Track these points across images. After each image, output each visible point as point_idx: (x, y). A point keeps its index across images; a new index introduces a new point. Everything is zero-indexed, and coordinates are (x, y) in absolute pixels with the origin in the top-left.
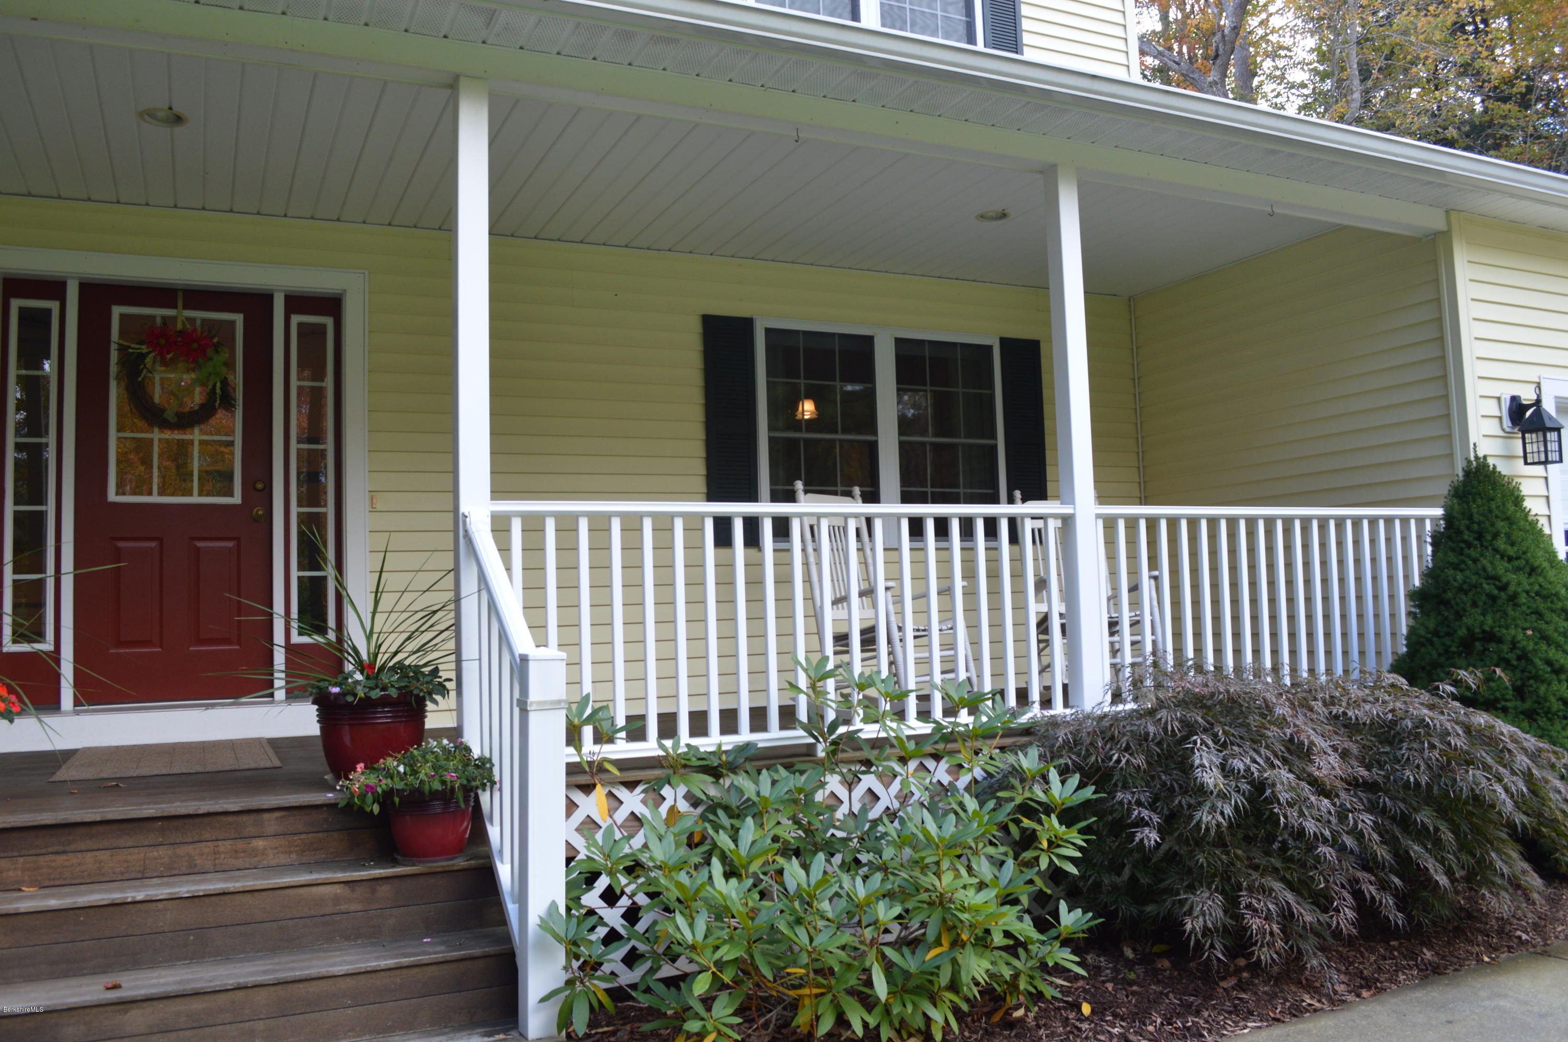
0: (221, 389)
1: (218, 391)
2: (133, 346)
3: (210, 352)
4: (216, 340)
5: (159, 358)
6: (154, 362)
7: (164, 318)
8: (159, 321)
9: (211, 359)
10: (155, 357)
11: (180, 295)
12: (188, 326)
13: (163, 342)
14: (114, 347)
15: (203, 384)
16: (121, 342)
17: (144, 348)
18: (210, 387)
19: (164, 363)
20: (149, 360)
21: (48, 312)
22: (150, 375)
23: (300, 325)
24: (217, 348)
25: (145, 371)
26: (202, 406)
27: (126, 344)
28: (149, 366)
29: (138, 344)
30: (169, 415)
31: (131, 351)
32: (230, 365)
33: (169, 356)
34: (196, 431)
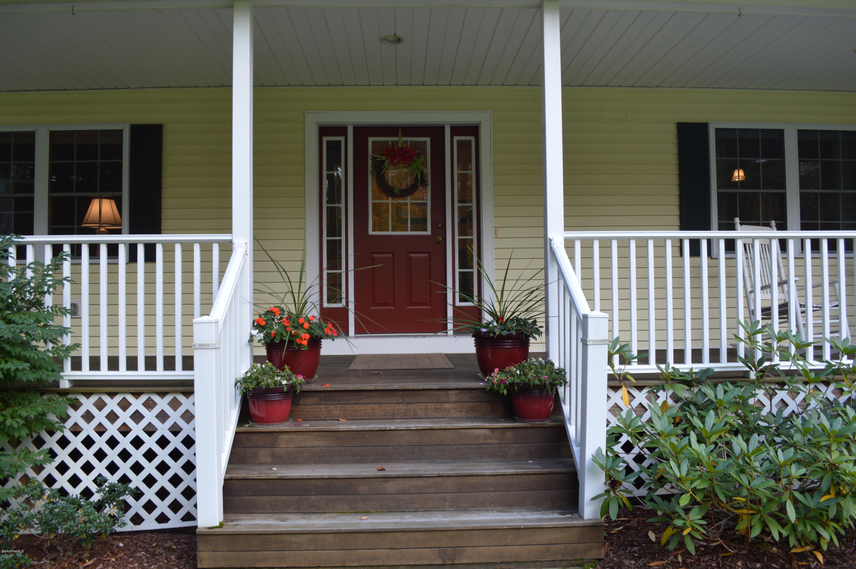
0: (421, 176)
1: (419, 177)
2: (379, 157)
3: (415, 158)
4: (417, 152)
5: (391, 162)
6: (389, 164)
7: (393, 142)
8: (390, 143)
9: (415, 162)
10: (389, 162)
11: (400, 130)
12: (404, 145)
13: (392, 154)
14: (370, 157)
15: (412, 175)
16: (373, 155)
17: (384, 158)
18: (415, 175)
19: (393, 165)
20: (386, 163)
21: (340, 142)
22: (387, 171)
23: (458, 141)
24: (418, 156)
25: (384, 169)
26: (412, 185)
27: (375, 156)
28: (386, 166)
29: (381, 155)
30: (396, 191)
31: (378, 159)
32: (424, 164)
33: (395, 161)
34: (409, 198)
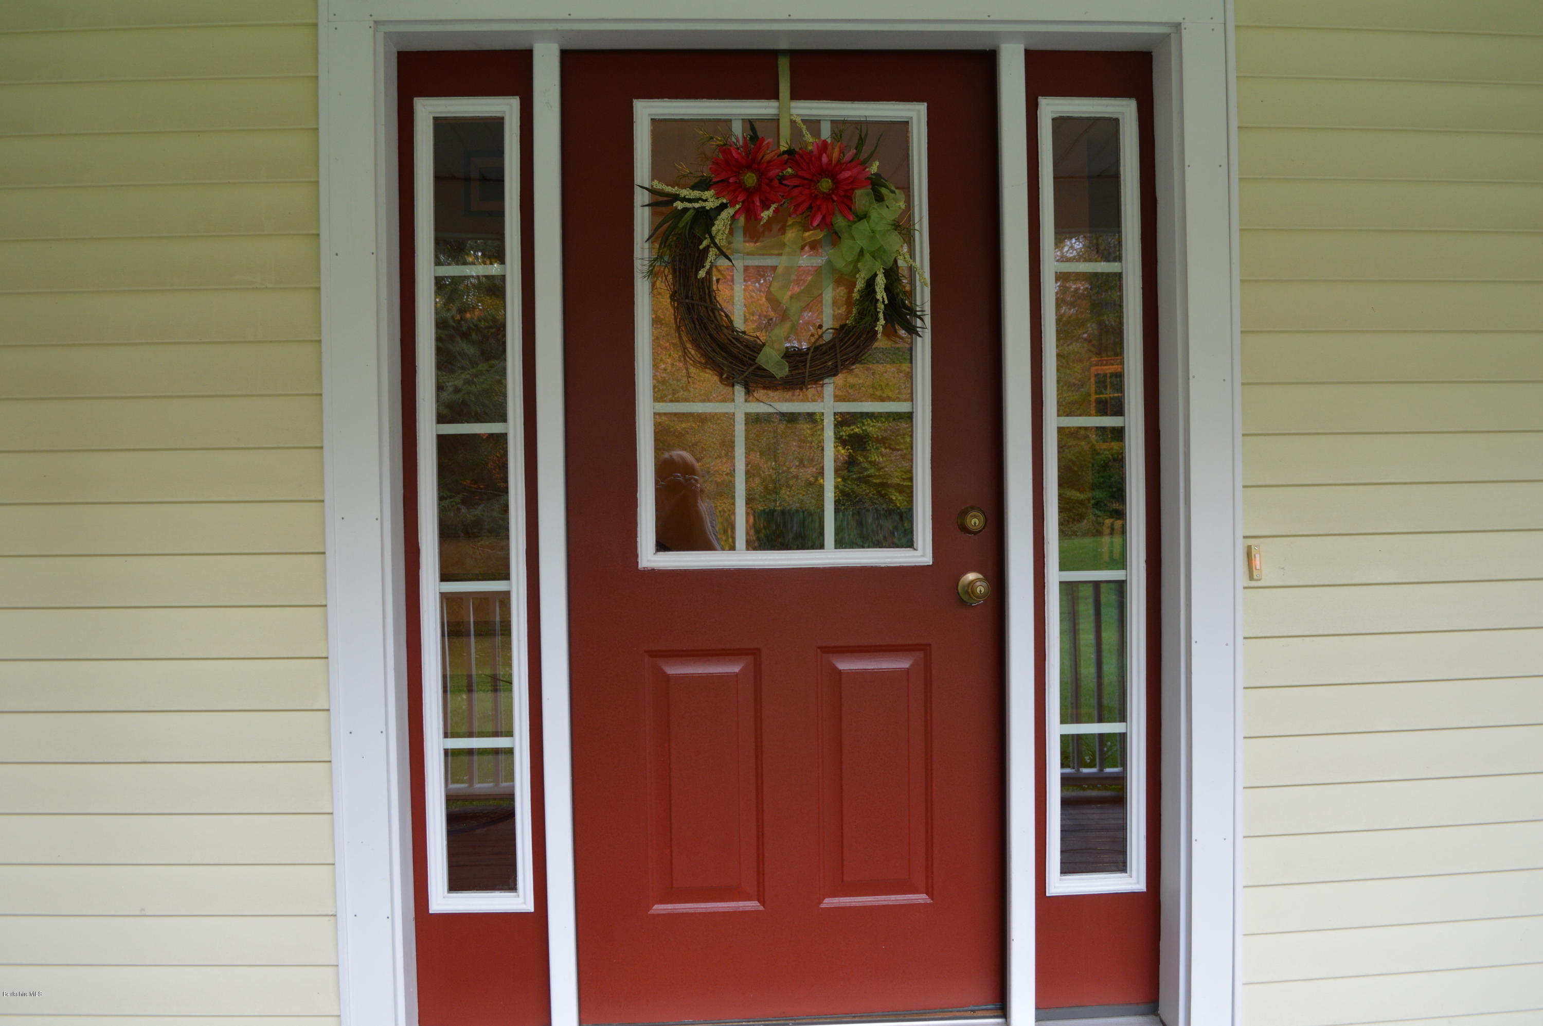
0: (887, 289)
1: (881, 294)
2: (684, 193)
3: (862, 198)
4: (874, 168)
5: (742, 220)
6: (731, 232)
7: (751, 124)
8: (738, 129)
9: (864, 216)
10: (734, 218)
11: (784, 65)
12: (809, 138)
13: (750, 179)
14: (641, 198)
15: (844, 280)
16: (658, 185)
17: (710, 199)
18: (860, 285)
19: (753, 233)
20: (720, 225)
21: (496, 125)
22: (722, 262)
23: (1059, 123)
24: (876, 185)
25: (713, 252)
26: (842, 331)
27: (668, 189)
28: (720, 240)
29: (693, 188)
30: (770, 359)
31: (679, 205)
32: (904, 228)
33: (766, 215)
34: (829, 388)
